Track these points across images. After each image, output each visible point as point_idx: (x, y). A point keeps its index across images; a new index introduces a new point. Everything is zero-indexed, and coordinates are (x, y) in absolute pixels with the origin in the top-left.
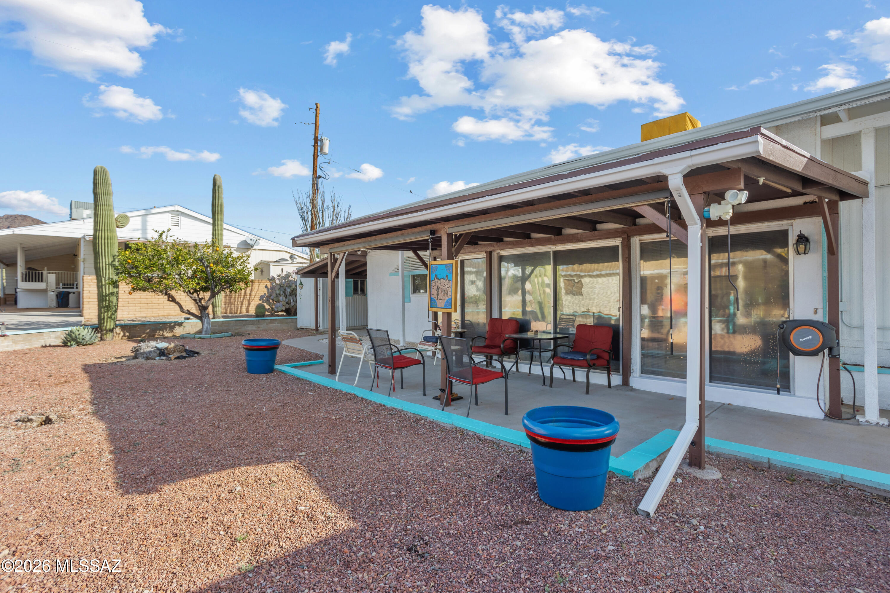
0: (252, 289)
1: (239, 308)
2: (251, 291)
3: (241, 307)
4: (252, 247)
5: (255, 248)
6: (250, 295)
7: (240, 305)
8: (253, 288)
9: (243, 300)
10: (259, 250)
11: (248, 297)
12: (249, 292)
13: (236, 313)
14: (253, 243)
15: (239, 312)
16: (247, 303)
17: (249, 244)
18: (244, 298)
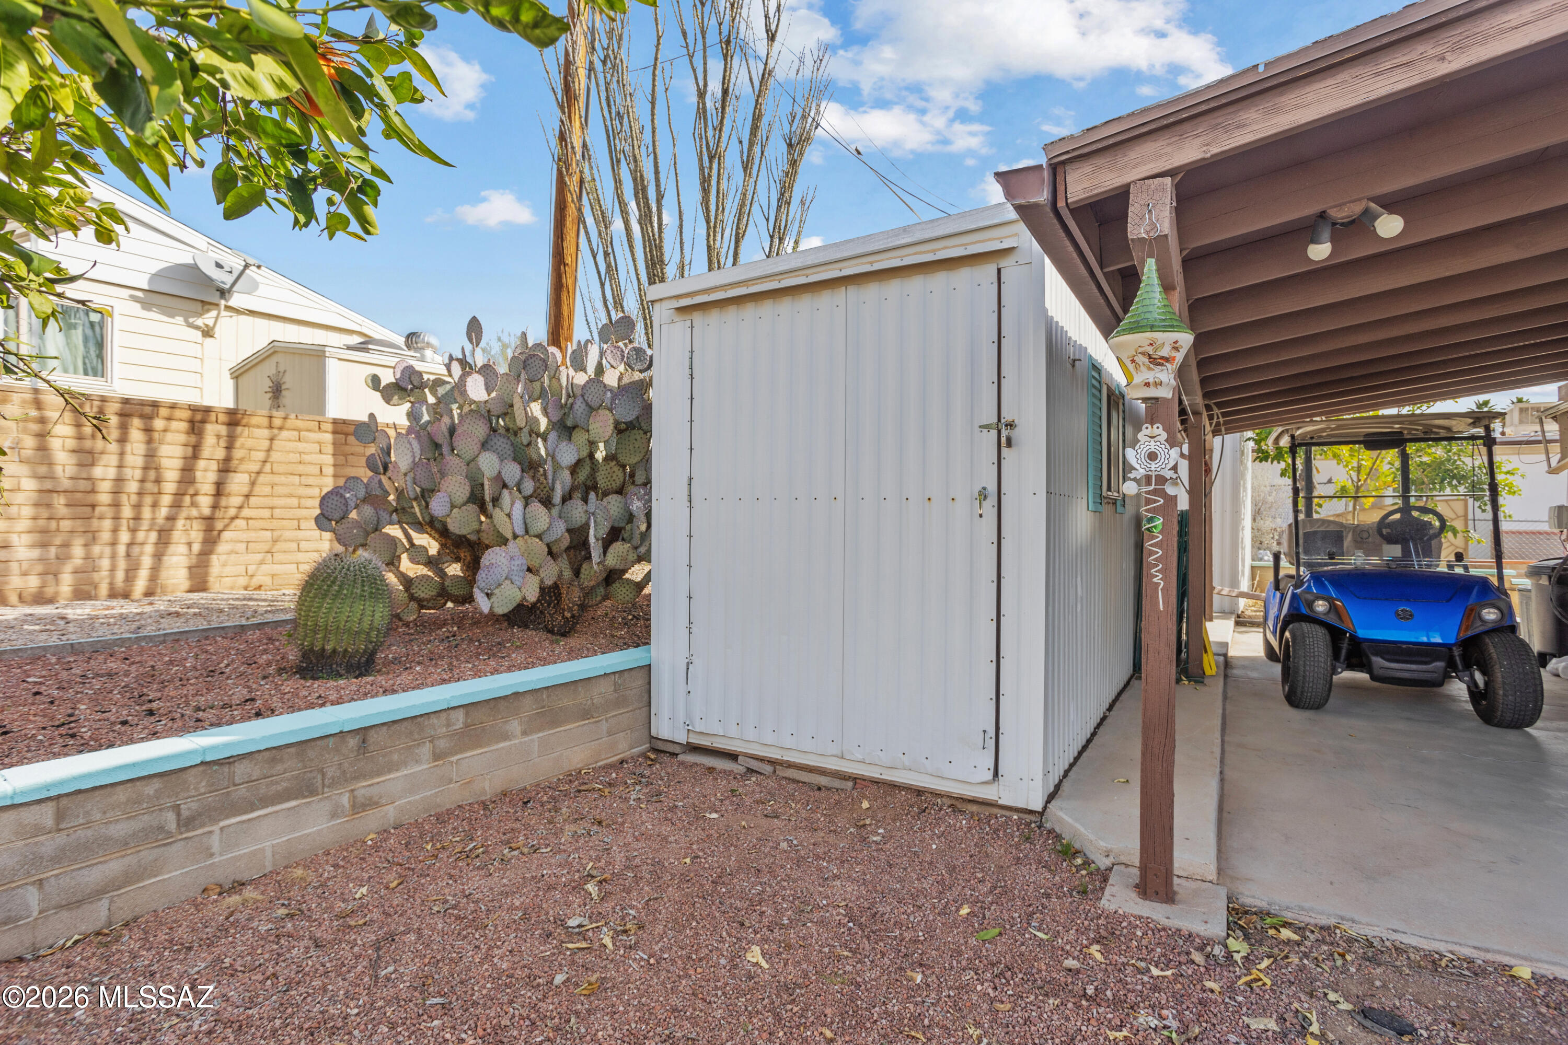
0: (228, 459)
1: (147, 561)
2: (226, 468)
3: (158, 556)
4: (223, 293)
5: (236, 300)
6: (219, 490)
7: (149, 549)
8: (238, 454)
9: (171, 519)
10: (252, 313)
11: (205, 502)
12: (212, 477)
13: (126, 595)
14: (228, 280)
15: (140, 585)
16: (197, 535)
17: (210, 279)
18: (177, 505)
